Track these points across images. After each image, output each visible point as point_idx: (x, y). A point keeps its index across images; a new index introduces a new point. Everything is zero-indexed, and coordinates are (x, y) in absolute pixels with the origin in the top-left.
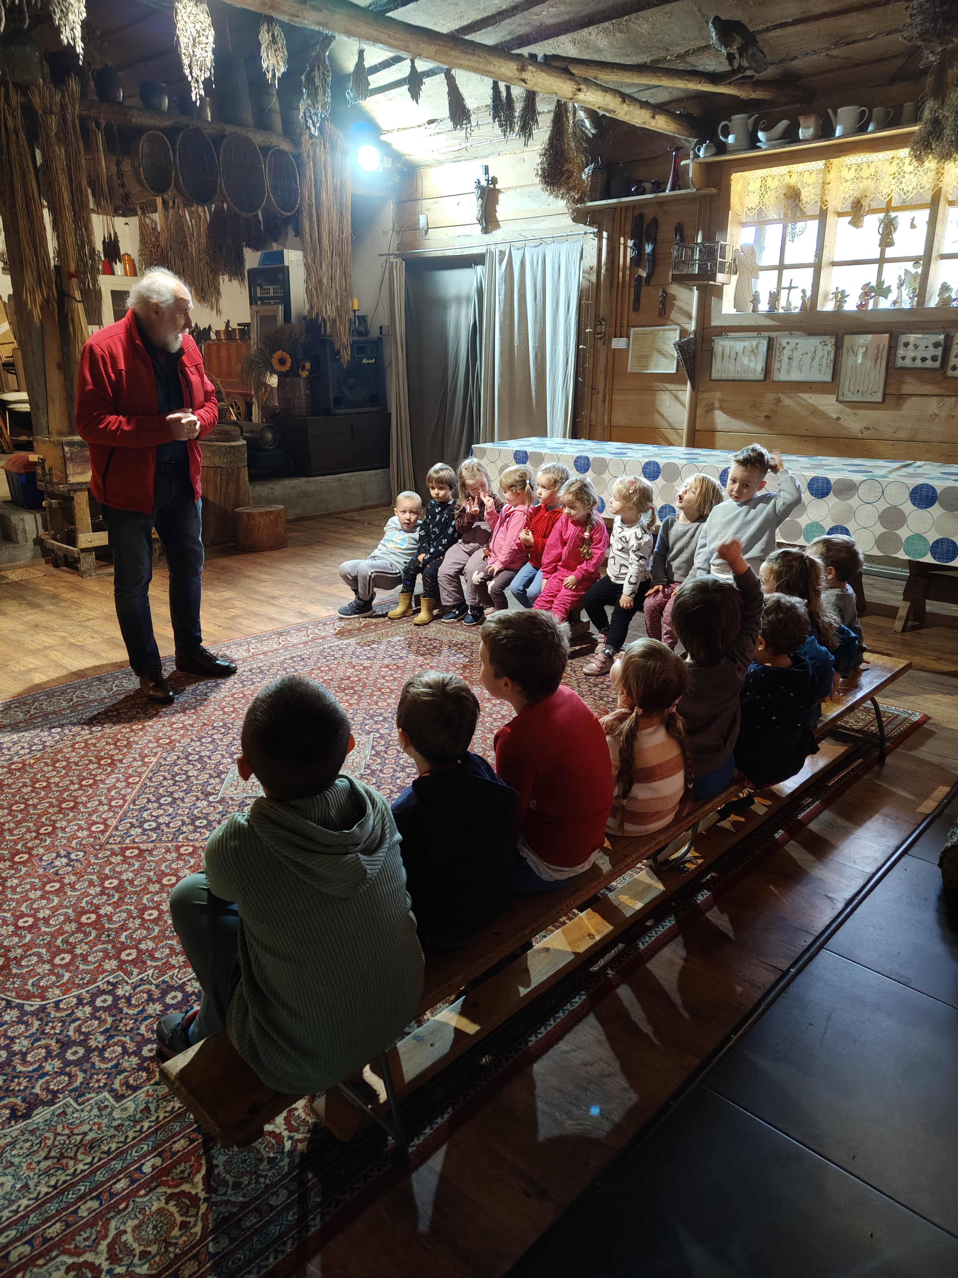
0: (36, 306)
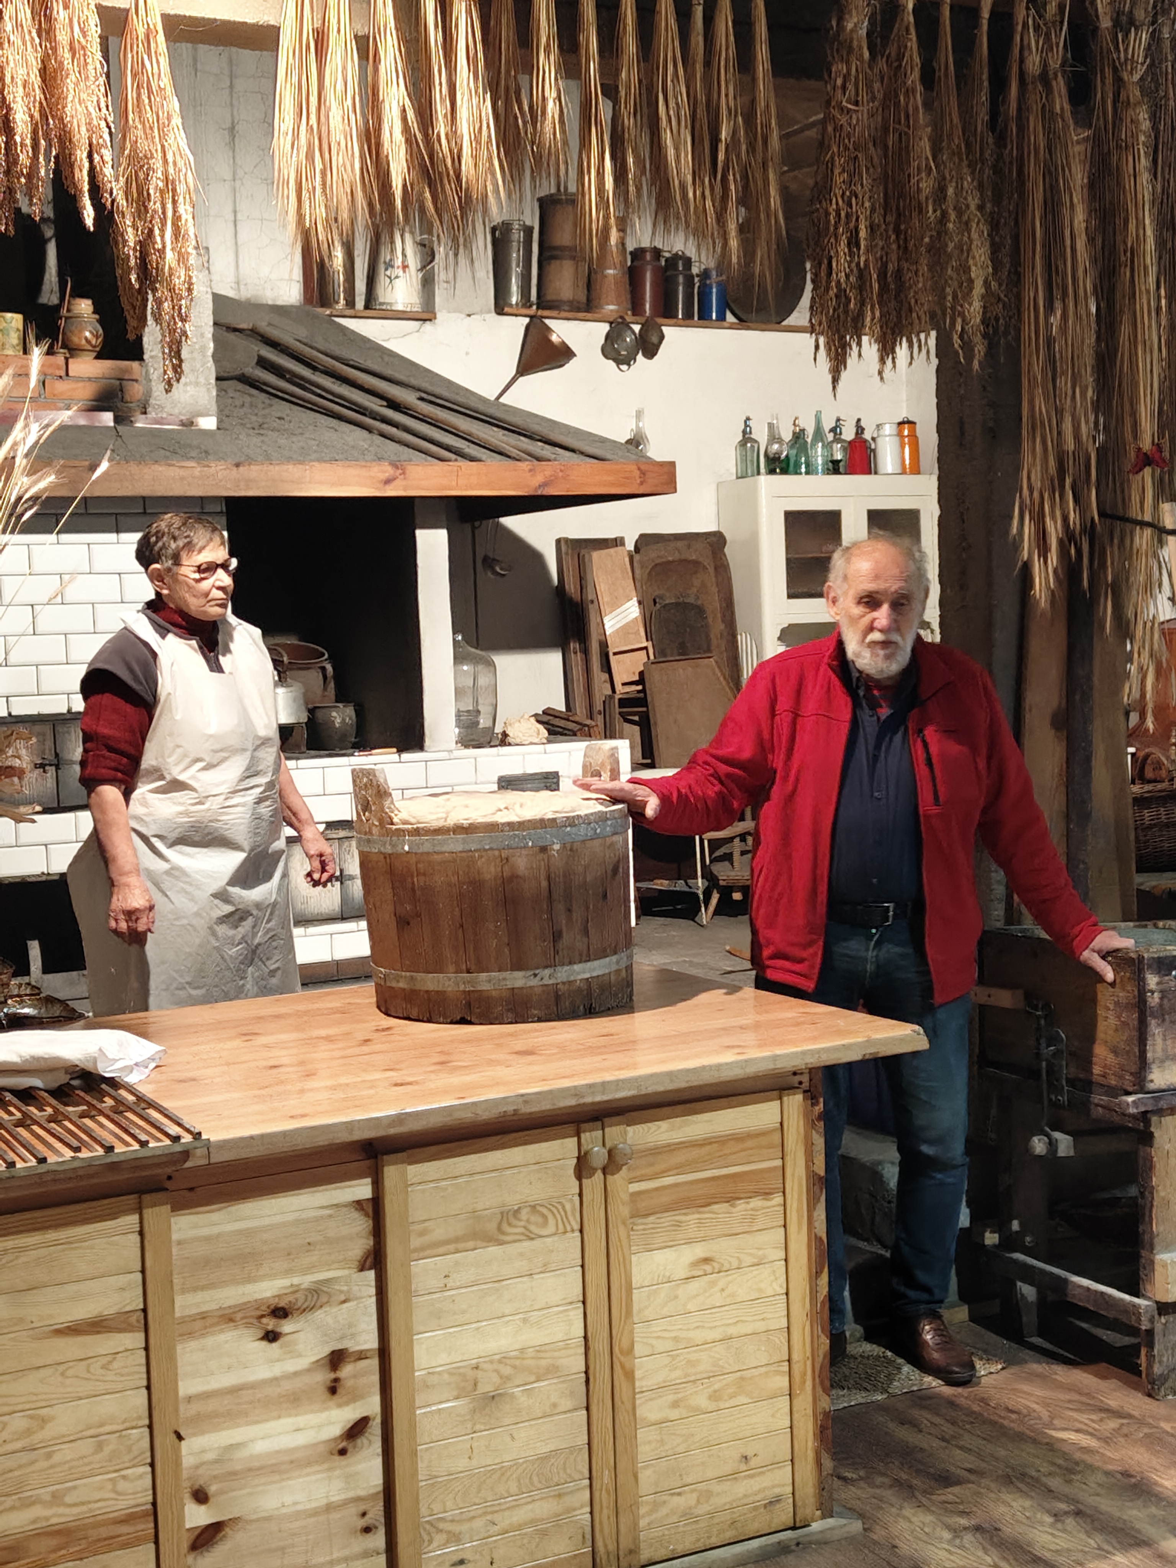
0: (1044, 554)
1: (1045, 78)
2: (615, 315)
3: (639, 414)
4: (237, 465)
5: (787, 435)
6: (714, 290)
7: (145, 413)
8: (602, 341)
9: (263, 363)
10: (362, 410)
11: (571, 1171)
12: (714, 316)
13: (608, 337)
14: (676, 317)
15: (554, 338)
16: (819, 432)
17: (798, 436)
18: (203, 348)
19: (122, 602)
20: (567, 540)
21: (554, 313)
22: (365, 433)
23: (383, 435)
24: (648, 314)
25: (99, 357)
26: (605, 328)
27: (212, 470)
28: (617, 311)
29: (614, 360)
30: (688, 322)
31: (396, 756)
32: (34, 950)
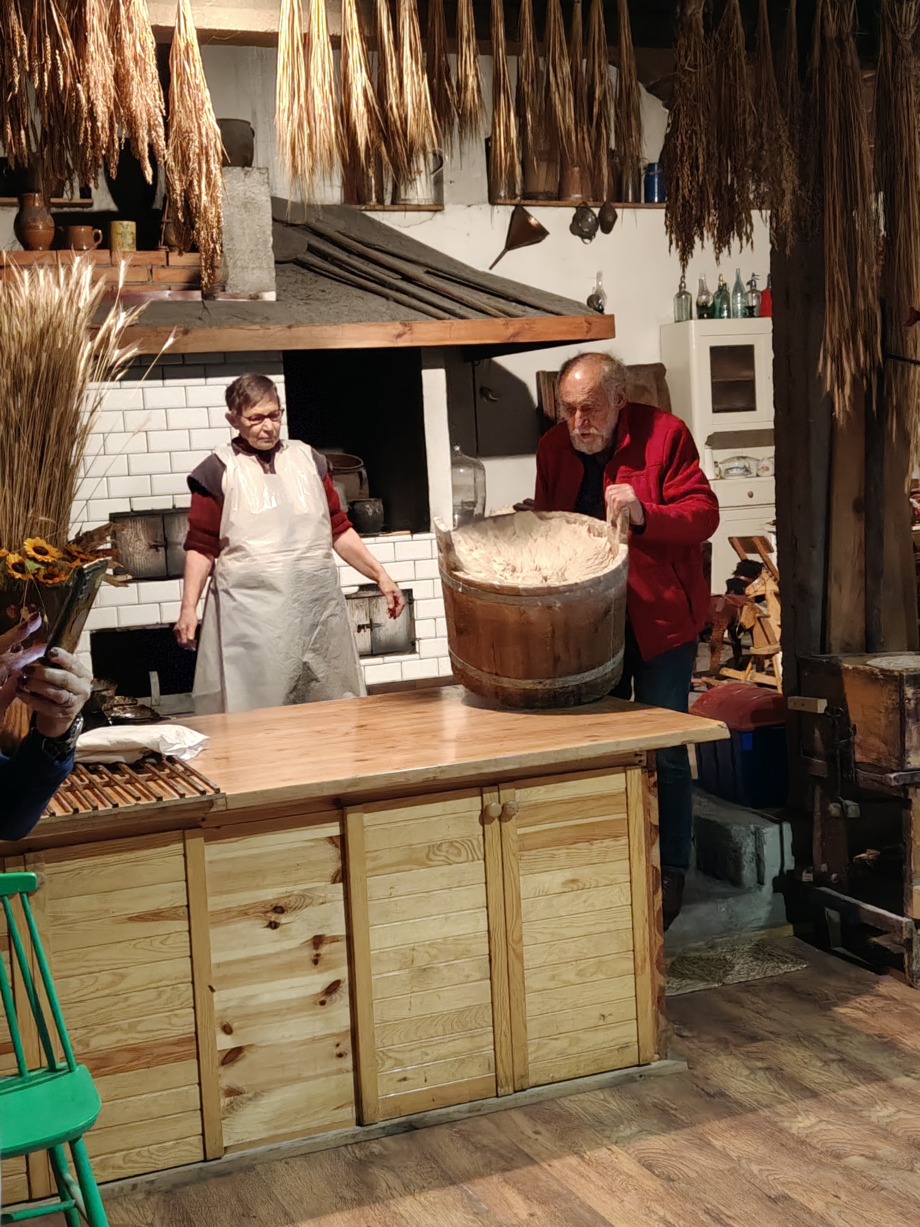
0: (842, 386)
1: (840, 40)
2: (580, 202)
3: (599, 276)
4: (290, 327)
5: (713, 288)
6: (656, 180)
7: (224, 290)
8: (571, 221)
9: (312, 249)
10: (383, 283)
11: (477, 819)
12: (656, 200)
13: (575, 218)
14: (627, 201)
15: (533, 221)
16: (738, 286)
17: (722, 290)
18: (266, 242)
19: (210, 428)
20: (544, 372)
21: (534, 202)
22: (384, 300)
23: (397, 301)
24: (605, 199)
26: (572, 211)
27: (271, 331)
28: (582, 198)
29: (580, 235)
30: (637, 204)
31: (409, 536)
32: (154, 678)
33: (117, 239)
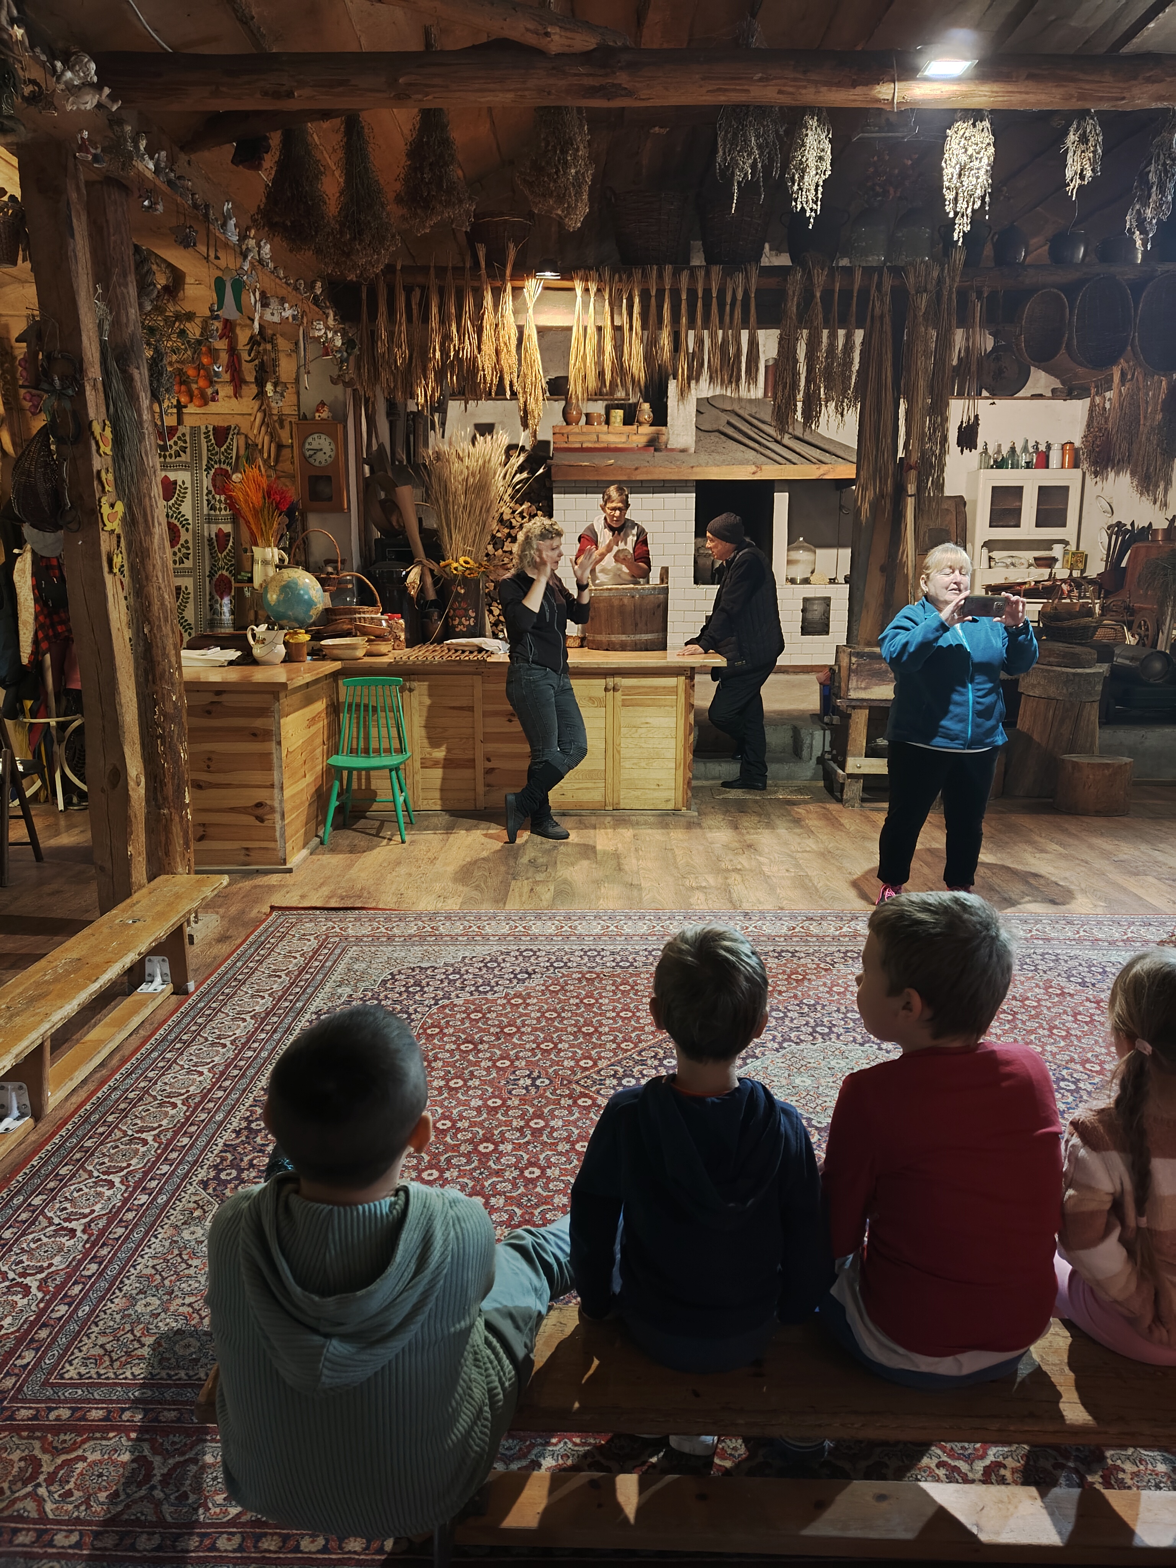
0: (864, 502)
4: (692, 467)
5: (1007, 449)
7: (666, 447)
9: (729, 423)
10: (759, 443)
11: (605, 689)
16: (1025, 449)
17: (1013, 450)
18: (691, 422)
22: (753, 452)
23: (763, 454)
25: (651, 425)
27: (681, 470)
33: (612, 419)
